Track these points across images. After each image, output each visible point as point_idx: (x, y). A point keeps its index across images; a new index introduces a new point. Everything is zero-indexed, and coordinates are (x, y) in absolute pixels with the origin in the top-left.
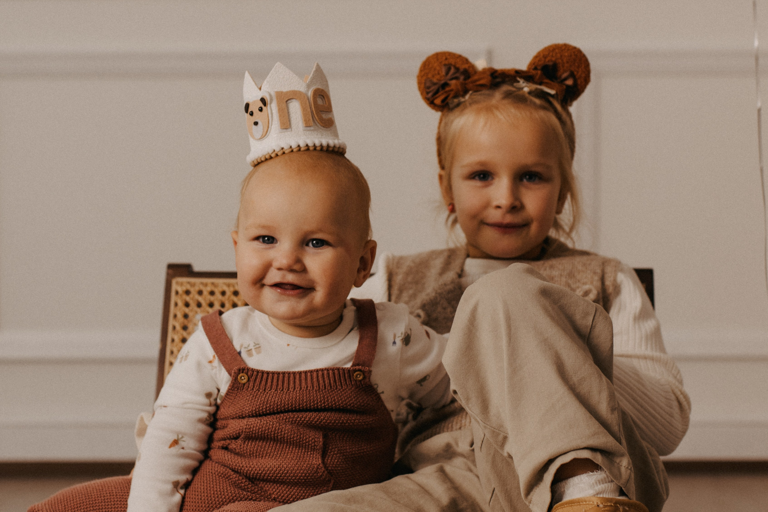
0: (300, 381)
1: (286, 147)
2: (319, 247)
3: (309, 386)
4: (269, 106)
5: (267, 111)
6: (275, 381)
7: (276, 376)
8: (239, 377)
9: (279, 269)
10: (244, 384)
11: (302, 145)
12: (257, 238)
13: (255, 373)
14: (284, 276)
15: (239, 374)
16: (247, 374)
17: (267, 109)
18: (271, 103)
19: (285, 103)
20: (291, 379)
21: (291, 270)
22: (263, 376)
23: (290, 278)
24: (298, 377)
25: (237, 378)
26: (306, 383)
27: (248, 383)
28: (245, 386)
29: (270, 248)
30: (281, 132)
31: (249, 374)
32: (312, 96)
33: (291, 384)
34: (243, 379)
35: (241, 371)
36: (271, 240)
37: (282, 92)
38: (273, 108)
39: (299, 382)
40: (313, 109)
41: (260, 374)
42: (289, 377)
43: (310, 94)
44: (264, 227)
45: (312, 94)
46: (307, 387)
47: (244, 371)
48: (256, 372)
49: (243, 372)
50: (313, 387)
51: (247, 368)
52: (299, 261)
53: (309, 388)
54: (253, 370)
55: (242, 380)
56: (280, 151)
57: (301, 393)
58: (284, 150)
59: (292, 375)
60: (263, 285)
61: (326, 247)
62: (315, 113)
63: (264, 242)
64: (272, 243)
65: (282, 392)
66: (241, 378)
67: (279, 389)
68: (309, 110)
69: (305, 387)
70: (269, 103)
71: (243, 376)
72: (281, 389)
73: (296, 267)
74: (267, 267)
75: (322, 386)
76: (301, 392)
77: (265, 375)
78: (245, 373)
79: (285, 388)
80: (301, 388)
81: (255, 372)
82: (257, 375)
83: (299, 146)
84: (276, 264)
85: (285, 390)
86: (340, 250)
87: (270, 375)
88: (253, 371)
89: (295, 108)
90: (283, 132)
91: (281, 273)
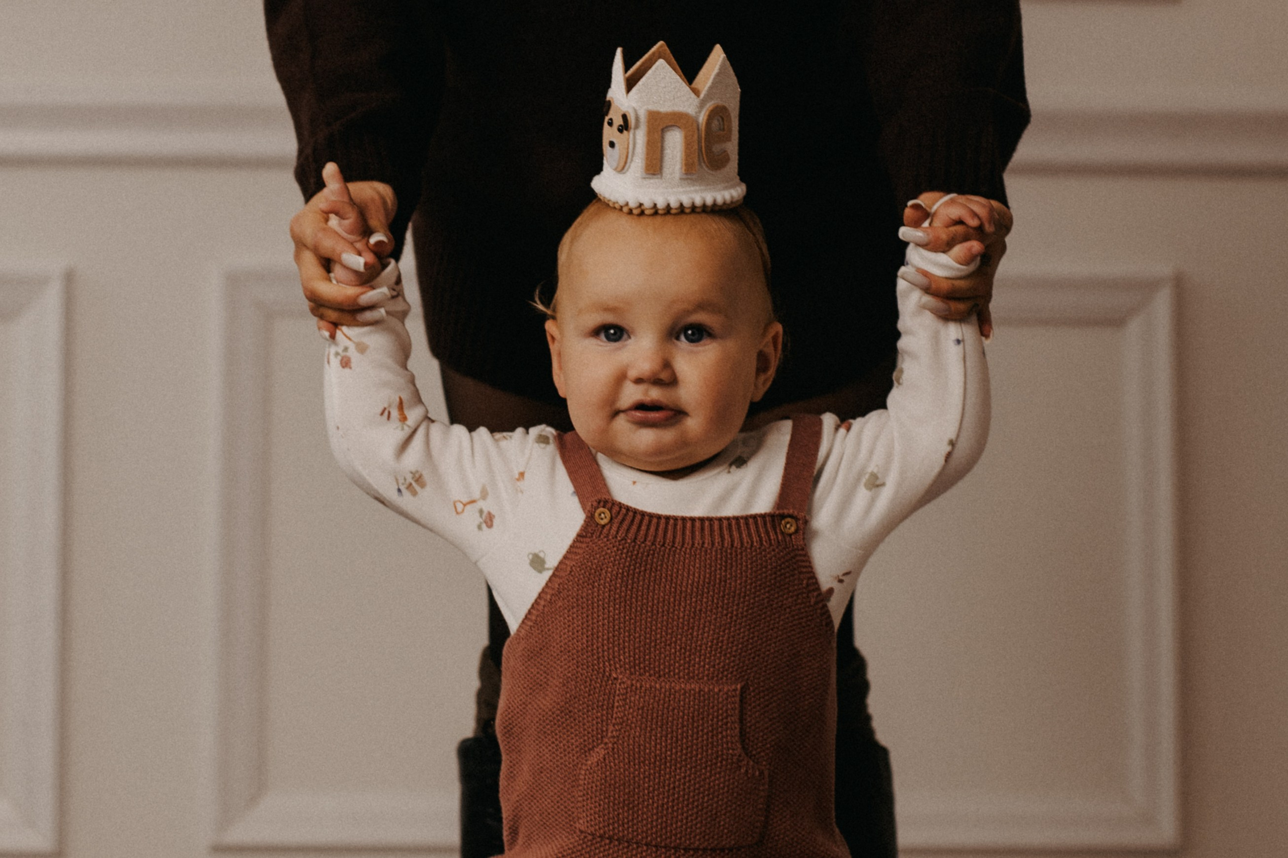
0: (693, 532)
1: (647, 204)
2: (696, 340)
3: (706, 541)
4: (632, 132)
5: (629, 139)
6: (652, 529)
7: (655, 521)
8: (596, 515)
9: (639, 381)
10: (603, 526)
12: (596, 332)
13: (624, 511)
14: (645, 392)
15: (598, 508)
16: (610, 510)
17: (629, 135)
18: (636, 127)
19: (660, 131)
20: (678, 529)
21: (655, 381)
22: (634, 517)
23: (655, 394)
24: (689, 525)
25: (594, 515)
26: (703, 537)
27: (609, 525)
28: (605, 531)
29: (620, 348)
30: (645, 178)
31: (614, 511)
32: (704, 123)
33: (678, 537)
34: (603, 516)
35: (602, 504)
36: (619, 333)
37: (658, 113)
38: (638, 136)
39: (690, 535)
40: (703, 144)
41: (631, 514)
42: (675, 525)
43: (702, 118)
45: (706, 118)
46: (703, 543)
47: (607, 506)
48: (625, 508)
49: (604, 507)
50: (713, 544)
51: (613, 500)
52: (667, 365)
53: (706, 545)
54: (620, 505)
55: (602, 519)
56: (637, 207)
57: (693, 553)
58: (643, 207)
59: (680, 523)
60: (614, 413)
61: (708, 339)
62: (704, 152)
63: (608, 336)
64: (622, 338)
65: (663, 548)
66: (600, 515)
67: (658, 543)
68: (696, 147)
69: (701, 542)
70: (634, 124)
71: (604, 513)
72: (661, 543)
73: (664, 376)
74: (620, 378)
75: (728, 544)
76: (692, 551)
77: (638, 517)
78: (608, 509)
79: (668, 541)
80: (693, 544)
81: (623, 509)
82: (626, 515)
83: (668, 205)
84: (633, 373)
85: (668, 545)
87: (647, 518)
88: (621, 508)
89: (675, 142)
90: (647, 178)
91: (641, 388)
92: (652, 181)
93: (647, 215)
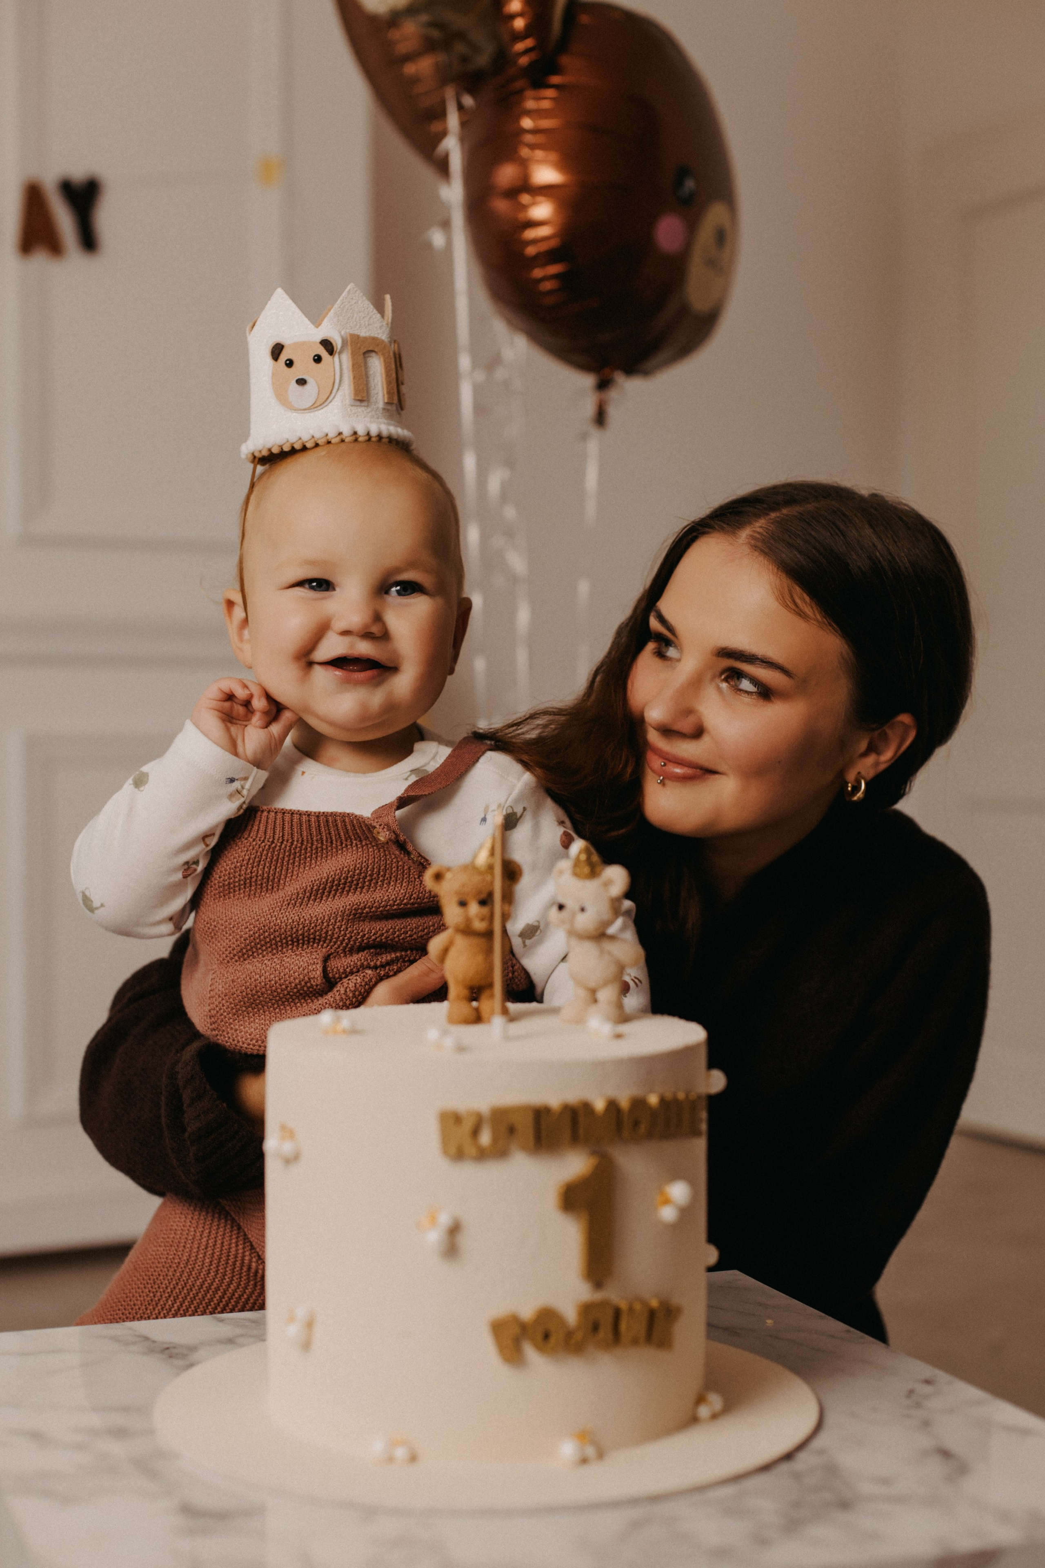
2: (408, 595)
4: (336, 355)
5: (334, 363)
9: (346, 633)
11: (361, 431)
12: (300, 584)
14: (352, 646)
17: (333, 360)
18: (340, 353)
19: (362, 356)
21: (367, 635)
23: (364, 648)
29: (324, 598)
30: (352, 406)
36: (324, 586)
37: (358, 336)
38: (343, 362)
44: (311, 563)
52: (378, 618)
56: (337, 437)
60: (310, 664)
61: (419, 594)
63: (312, 588)
64: (327, 590)
68: (394, 375)
70: (338, 351)
73: (375, 629)
74: (321, 631)
83: (355, 433)
84: (340, 624)
86: (439, 601)
89: (377, 367)
90: (355, 406)
91: (347, 640)
92: (360, 409)
93: (361, 442)
